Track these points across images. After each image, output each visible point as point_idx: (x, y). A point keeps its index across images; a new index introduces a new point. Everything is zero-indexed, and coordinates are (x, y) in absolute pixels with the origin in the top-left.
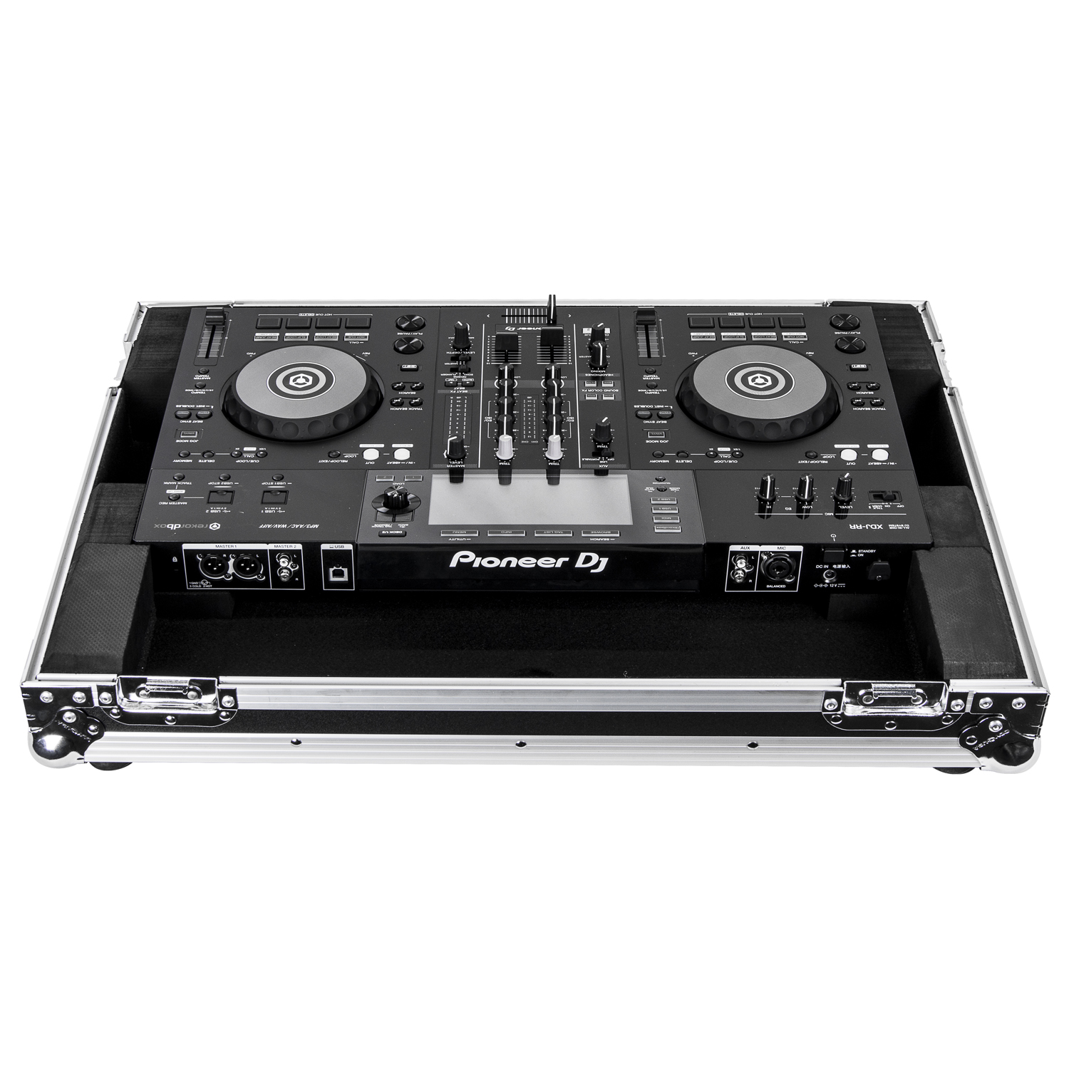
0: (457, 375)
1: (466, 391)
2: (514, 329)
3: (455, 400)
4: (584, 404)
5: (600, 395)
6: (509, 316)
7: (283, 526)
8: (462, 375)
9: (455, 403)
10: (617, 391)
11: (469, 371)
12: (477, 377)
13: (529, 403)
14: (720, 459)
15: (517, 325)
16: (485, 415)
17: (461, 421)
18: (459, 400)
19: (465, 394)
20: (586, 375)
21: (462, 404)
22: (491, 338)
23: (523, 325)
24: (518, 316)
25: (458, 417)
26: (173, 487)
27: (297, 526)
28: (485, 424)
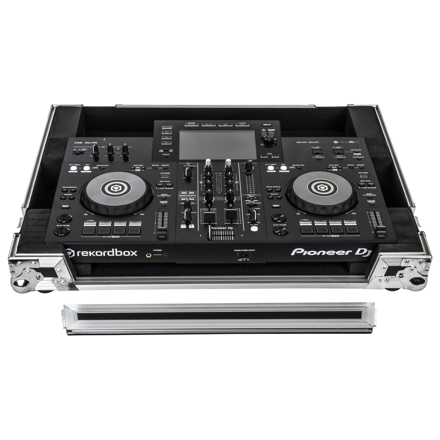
0: (253, 203)
1: (248, 195)
2: (229, 228)
3: (253, 191)
4: (195, 189)
5: (188, 194)
6: (231, 235)
7: (310, 142)
8: (251, 203)
9: (252, 190)
10: (180, 196)
11: (248, 205)
12: (244, 202)
13: (219, 190)
14: (140, 166)
15: (227, 230)
16: (238, 184)
17: (248, 182)
18: (251, 192)
19: (248, 194)
20: (193, 203)
21: (249, 190)
22: (240, 223)
23: (224, 230)
24: (227, 236)
25: (250, 184)
26: (359, 156)
27: (305, 142)
28: (238, 180)
